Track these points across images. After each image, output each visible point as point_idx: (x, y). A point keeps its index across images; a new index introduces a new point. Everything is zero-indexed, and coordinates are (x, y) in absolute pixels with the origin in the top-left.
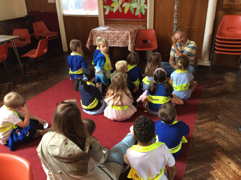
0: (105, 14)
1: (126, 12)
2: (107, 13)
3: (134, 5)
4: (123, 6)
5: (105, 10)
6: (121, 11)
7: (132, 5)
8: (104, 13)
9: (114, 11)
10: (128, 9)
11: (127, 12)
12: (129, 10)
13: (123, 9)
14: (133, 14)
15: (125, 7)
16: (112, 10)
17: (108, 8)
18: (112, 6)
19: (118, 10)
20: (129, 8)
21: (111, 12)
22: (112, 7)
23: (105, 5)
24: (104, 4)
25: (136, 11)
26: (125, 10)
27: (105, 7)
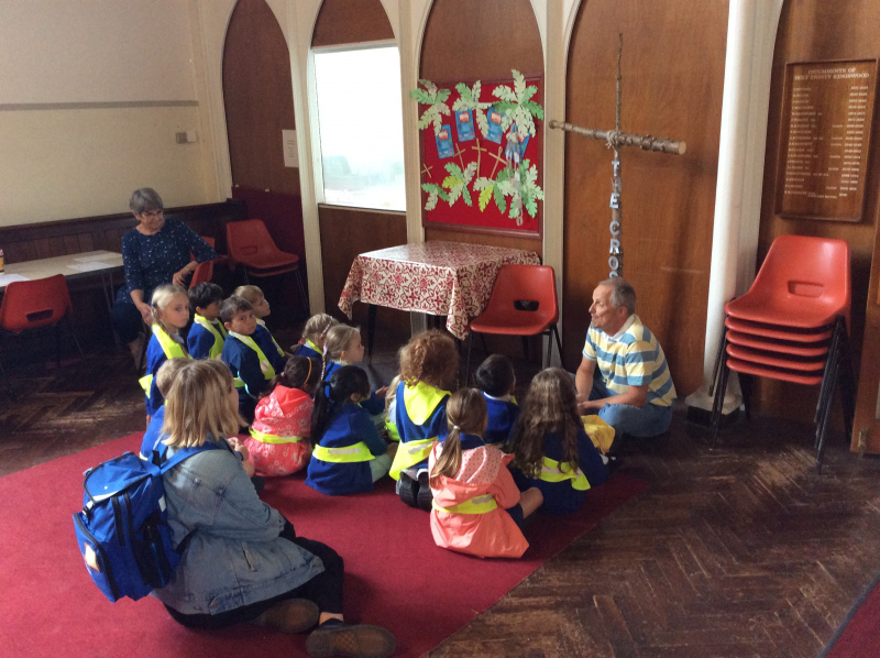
0: (427, 208)
1: (482, 207)
2: (431, 205)
3: (506, 187)
4: (476, 187)
5: (425, 196)
6: (469, 202)
7: (500, 186)
8: (424, 204)
9: (452, 203)
10: (490, 197)
11: (487, 206)
12: (492, 201)
13: (475, 195)
14: (503, 212)
15: (480, 192)
16: (444, 198)
17: (434, 191)
18: (445, 185)
19: (461, 200)
20: (493, 194)
21: (441, 203)
22: (445, 189)
23: (426, 182)
24: (425, 179)
25: (512, 205)
26: (480, 199)
27: (427, 187)
